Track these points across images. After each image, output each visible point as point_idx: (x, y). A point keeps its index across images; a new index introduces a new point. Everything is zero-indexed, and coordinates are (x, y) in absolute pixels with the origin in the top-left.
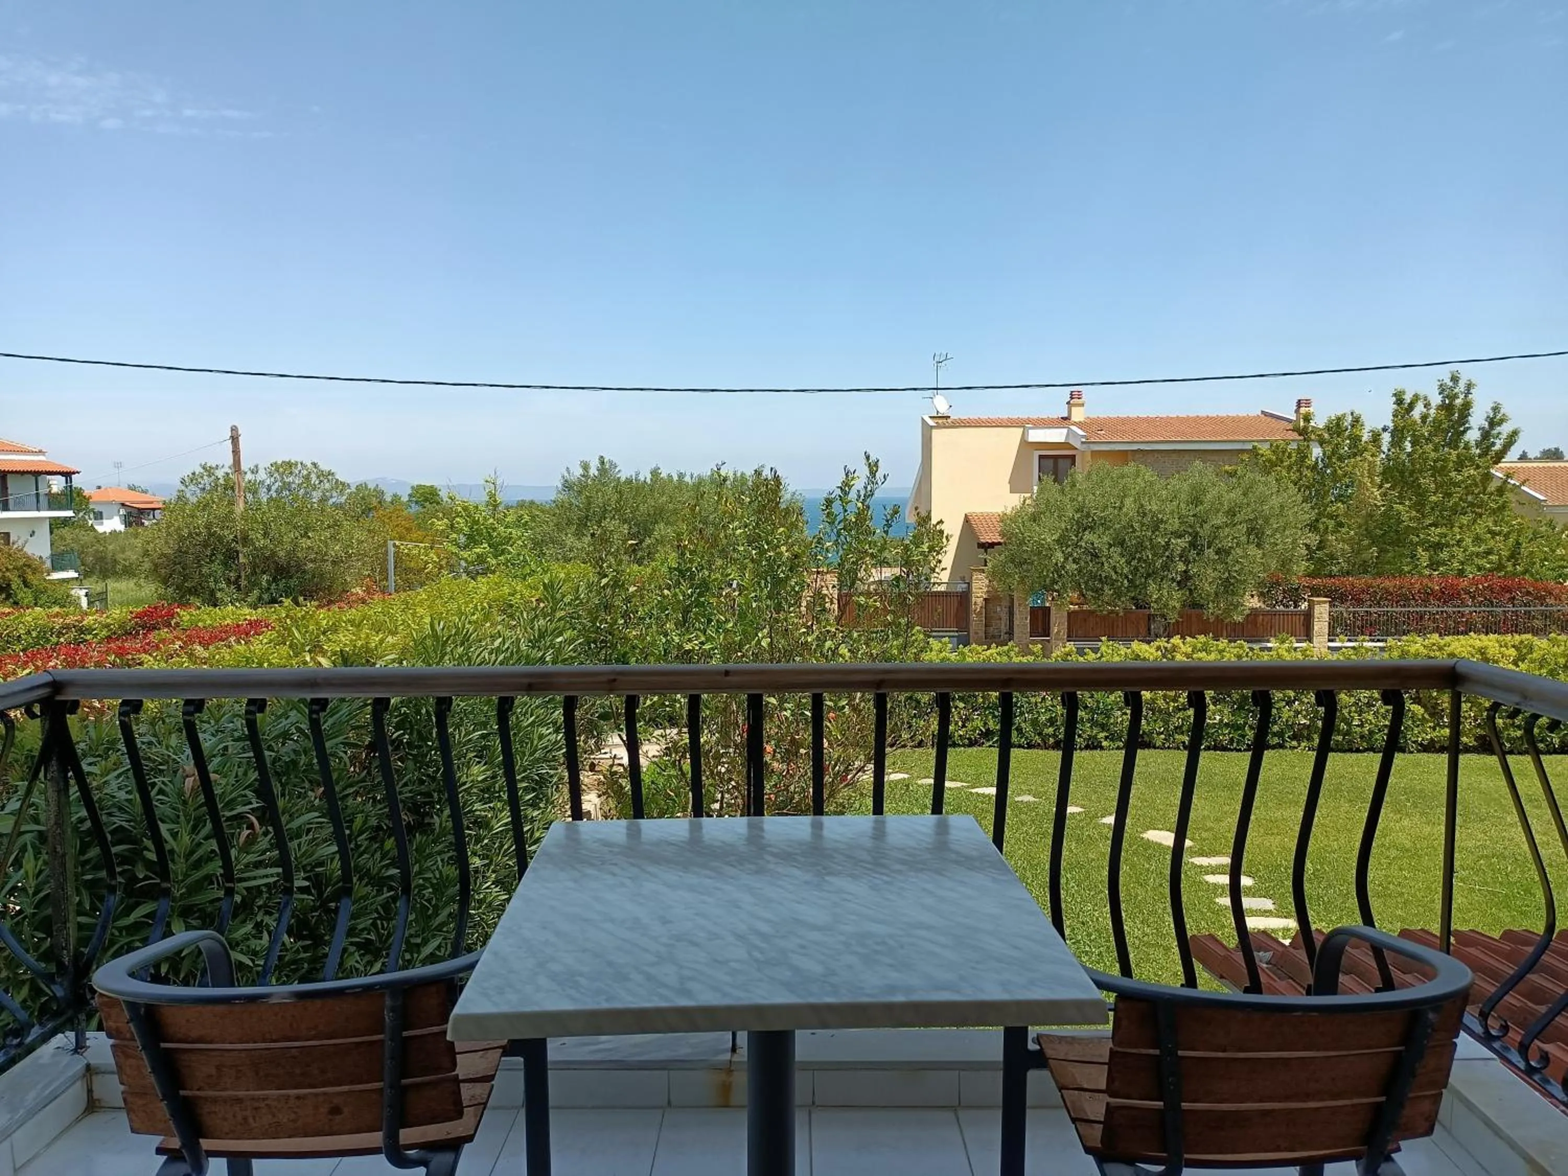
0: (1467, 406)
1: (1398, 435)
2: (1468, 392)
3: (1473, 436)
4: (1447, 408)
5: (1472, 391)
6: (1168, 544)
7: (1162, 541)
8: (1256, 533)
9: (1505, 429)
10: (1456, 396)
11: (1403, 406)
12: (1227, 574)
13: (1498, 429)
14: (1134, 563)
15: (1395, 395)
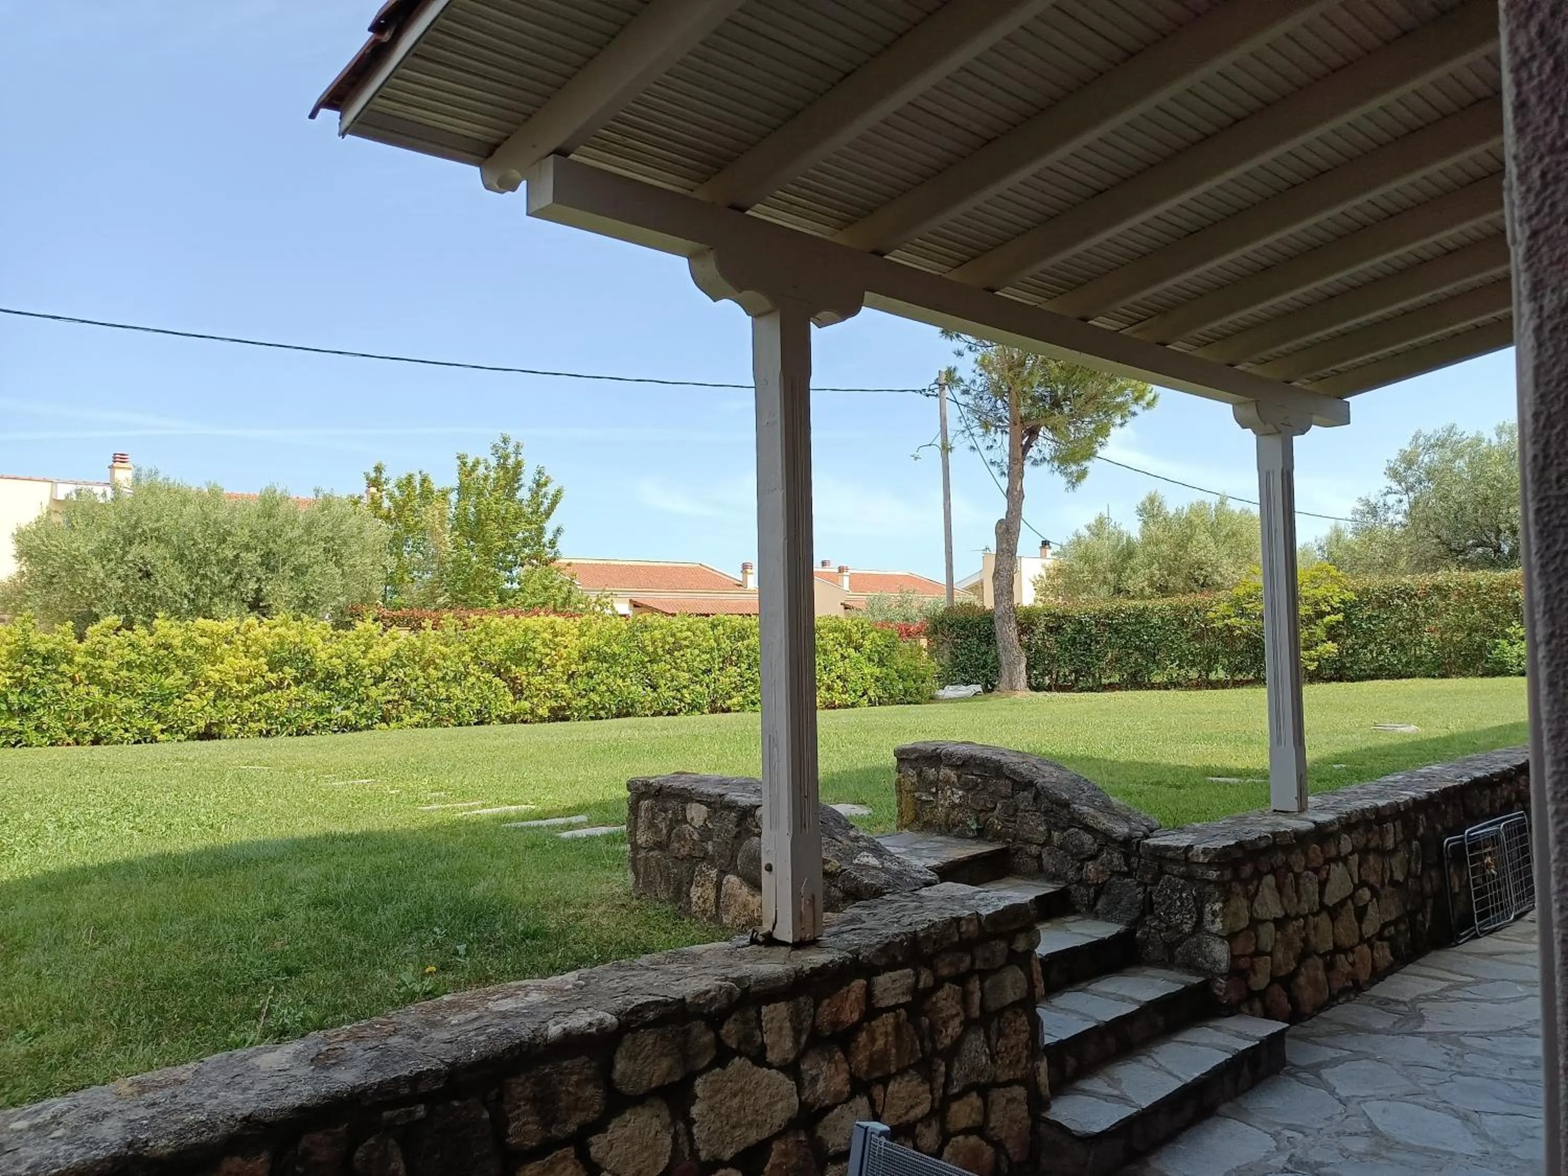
0: (518, 465)
1: (463, 490)
2: (517, 453)
3: (524, 494)
4: (502, 466)
5: (521, 451)
6: (237, 556)
7: (230, 554)
8: (334, 555)
9: (551, 490)
10: (506, 457)
11: (467, 469)
12: (304, 595)
13: (544, 490)
14: (197, 580)
15: (459, 458)
